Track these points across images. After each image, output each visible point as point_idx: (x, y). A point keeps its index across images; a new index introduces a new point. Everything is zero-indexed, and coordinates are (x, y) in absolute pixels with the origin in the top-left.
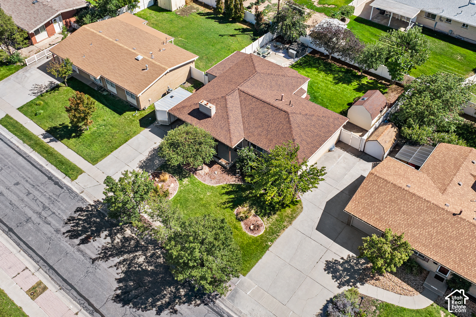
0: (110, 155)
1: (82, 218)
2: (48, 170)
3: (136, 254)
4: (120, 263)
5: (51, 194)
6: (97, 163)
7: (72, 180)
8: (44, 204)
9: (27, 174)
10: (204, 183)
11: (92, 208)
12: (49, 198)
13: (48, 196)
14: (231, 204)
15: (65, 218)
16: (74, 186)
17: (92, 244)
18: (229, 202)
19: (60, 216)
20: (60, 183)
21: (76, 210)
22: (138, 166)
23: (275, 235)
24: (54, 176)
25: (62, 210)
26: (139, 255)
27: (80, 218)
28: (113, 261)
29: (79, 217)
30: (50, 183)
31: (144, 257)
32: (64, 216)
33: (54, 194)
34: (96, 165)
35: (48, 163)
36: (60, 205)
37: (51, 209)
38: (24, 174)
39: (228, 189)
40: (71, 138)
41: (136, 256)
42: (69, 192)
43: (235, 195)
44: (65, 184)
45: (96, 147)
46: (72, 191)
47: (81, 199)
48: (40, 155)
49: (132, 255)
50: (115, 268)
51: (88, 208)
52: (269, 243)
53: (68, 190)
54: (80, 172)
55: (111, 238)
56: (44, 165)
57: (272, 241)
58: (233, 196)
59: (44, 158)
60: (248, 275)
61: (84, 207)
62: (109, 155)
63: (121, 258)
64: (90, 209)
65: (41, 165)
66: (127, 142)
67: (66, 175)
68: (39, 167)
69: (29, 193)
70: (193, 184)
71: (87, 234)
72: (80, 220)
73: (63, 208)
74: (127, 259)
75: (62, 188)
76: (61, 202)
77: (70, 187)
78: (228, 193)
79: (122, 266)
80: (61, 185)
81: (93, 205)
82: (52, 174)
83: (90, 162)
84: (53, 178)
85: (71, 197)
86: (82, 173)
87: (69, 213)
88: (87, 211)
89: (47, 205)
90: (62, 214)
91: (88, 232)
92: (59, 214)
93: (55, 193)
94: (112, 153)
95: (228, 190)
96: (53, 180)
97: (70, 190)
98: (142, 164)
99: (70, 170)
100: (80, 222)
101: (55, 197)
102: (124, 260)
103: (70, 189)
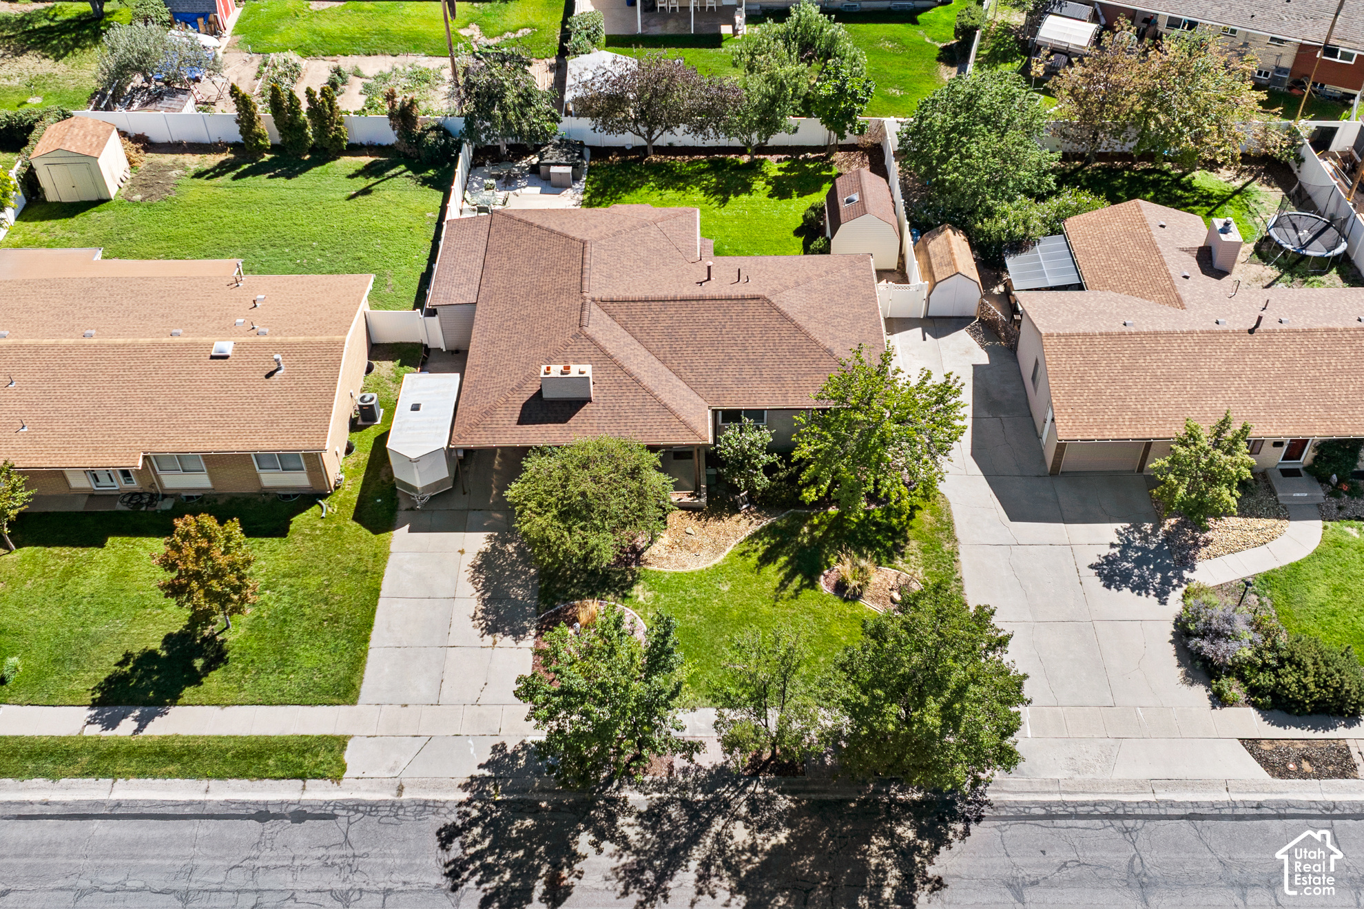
0: (370, 652)
1: (479, 847)
2: (227, 801)
3: (713, 830)
4: (703, 878)
5: (322, 852)
6: (359, 693)
7: (337, 779)
8: (331, 891)
9: (172, 851)
10: (686, 570)
11: (475, 807)
12: (326, 865)
13: (318, 863)
14: (798, 579)
15: (437, 878)
16: (358, 789)
17: (583, 889)
18: (789, 578)
19: (415, 887)
20: (309, 810)
21: (441, 839)
22: (478, 631)
23: (953, 583)
24: (266, 803)
25: (402, 869)
26: (723, 827)
27: (477, 852)
28: (681, 885)
29: (471, 851)
30: (278, 828)
31: (740, 824)
32: (426, 880)
33: (327, 848)
34: (360, 701)
35: (204, 783)
36: (379, 860)
37: (364, 886)
38: (164, 858)
39: (755, 551)
40: (201, 677)
41: (718, 834)
42: (364, 813)
43: (787, 554)
44: (327, 803)
45: (309, 656)
46: (371, 806)
47: (420, 808)
48: (155, 778)
49: (709, 841)
50: (707, 897)
51: (467, 814)
53: (357, 811)
54: (337, 744)
55: (612, 839)
56: (199, 797)
58: (783, 559)
59: (177, 776)
61: (452, 819)
62: (366, 652)
63: (693, 865)
64: (475, 813)
66: (382, 593)
67: (303, 777)
68: (188, 811)
70: (665, 588)
71: (541, 874)
72: (479, 855)
73: (398, 861)
74: (708, 857)
75: (333, 817)
76: (375, 851)
77: (351, 800)
78: (767, 559)
79: (715, 880)
80: (319, 812)
81: (470, 801)
82: (257, 803)
83: (335, 700)
84: (272, 810)
85: (384, 820)
86: (345, 745)
87: (432, 861)
88: (474, 822)
89: (338, 886)
90: (413, 878)
91: (539, 868)
92: (405, 883)
93: (326, 842)
94: (371, 644)
95: (760, 553)
96: (276, 817)
97: (361, 808)
98: (487, 620)
99: (301, 759)
100: (490, 860)
101: (343, 852)
102: (706, 864)
103: (358, 805)
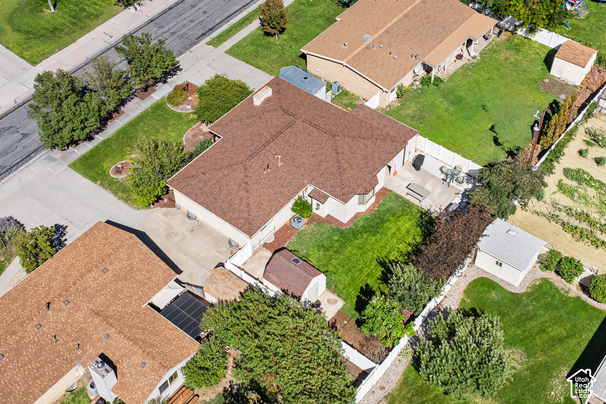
0: (238, 60)
2: (223, 26)
6: (228, 54)
7: (207, 43)
9: (218, 15)
10: (189, 130)
12: (185, 34)
13: (187, 33)
16: (200, 46)
20: (204, 36)
23: (107, 186)
24: (214, 31)
30: (205, 30)
33: (190, 35)
34: (225, 53)
35: (232, 25)
36: (176, 41)
37: (172, 37)
38: (218, 13)
42: (192, 44)
44: (202, 40)
45: (249, 49)
46: (192, 46)
47: (182, 52)
52: (99, 182)
53: (194, 43)
56: (229, 23)
57: (101, 184)
59: (238, 21)
60: (69, 168)
65: (229, 21)
66: (256, 69)
67: (214, 38)
68: (227, 20)
69: (192, 21)
75: (197, 39)
76: (179, 41)
77: (199, 43)
80: (201, 37)
82: (216, 30)
83: (230, 49)
84: (211, 32)
85: (186, 46)
86: (215, 47)
89: (178, 34)
93: (192, 36)
94: (241, 61)
96: (207, 32)
99: (219, 39)
101: (185, 37)
103: (196, 44)
